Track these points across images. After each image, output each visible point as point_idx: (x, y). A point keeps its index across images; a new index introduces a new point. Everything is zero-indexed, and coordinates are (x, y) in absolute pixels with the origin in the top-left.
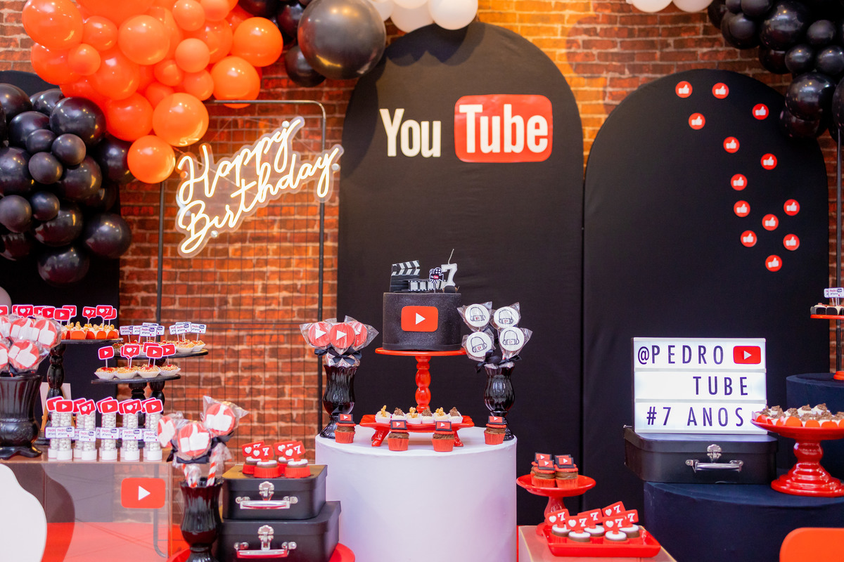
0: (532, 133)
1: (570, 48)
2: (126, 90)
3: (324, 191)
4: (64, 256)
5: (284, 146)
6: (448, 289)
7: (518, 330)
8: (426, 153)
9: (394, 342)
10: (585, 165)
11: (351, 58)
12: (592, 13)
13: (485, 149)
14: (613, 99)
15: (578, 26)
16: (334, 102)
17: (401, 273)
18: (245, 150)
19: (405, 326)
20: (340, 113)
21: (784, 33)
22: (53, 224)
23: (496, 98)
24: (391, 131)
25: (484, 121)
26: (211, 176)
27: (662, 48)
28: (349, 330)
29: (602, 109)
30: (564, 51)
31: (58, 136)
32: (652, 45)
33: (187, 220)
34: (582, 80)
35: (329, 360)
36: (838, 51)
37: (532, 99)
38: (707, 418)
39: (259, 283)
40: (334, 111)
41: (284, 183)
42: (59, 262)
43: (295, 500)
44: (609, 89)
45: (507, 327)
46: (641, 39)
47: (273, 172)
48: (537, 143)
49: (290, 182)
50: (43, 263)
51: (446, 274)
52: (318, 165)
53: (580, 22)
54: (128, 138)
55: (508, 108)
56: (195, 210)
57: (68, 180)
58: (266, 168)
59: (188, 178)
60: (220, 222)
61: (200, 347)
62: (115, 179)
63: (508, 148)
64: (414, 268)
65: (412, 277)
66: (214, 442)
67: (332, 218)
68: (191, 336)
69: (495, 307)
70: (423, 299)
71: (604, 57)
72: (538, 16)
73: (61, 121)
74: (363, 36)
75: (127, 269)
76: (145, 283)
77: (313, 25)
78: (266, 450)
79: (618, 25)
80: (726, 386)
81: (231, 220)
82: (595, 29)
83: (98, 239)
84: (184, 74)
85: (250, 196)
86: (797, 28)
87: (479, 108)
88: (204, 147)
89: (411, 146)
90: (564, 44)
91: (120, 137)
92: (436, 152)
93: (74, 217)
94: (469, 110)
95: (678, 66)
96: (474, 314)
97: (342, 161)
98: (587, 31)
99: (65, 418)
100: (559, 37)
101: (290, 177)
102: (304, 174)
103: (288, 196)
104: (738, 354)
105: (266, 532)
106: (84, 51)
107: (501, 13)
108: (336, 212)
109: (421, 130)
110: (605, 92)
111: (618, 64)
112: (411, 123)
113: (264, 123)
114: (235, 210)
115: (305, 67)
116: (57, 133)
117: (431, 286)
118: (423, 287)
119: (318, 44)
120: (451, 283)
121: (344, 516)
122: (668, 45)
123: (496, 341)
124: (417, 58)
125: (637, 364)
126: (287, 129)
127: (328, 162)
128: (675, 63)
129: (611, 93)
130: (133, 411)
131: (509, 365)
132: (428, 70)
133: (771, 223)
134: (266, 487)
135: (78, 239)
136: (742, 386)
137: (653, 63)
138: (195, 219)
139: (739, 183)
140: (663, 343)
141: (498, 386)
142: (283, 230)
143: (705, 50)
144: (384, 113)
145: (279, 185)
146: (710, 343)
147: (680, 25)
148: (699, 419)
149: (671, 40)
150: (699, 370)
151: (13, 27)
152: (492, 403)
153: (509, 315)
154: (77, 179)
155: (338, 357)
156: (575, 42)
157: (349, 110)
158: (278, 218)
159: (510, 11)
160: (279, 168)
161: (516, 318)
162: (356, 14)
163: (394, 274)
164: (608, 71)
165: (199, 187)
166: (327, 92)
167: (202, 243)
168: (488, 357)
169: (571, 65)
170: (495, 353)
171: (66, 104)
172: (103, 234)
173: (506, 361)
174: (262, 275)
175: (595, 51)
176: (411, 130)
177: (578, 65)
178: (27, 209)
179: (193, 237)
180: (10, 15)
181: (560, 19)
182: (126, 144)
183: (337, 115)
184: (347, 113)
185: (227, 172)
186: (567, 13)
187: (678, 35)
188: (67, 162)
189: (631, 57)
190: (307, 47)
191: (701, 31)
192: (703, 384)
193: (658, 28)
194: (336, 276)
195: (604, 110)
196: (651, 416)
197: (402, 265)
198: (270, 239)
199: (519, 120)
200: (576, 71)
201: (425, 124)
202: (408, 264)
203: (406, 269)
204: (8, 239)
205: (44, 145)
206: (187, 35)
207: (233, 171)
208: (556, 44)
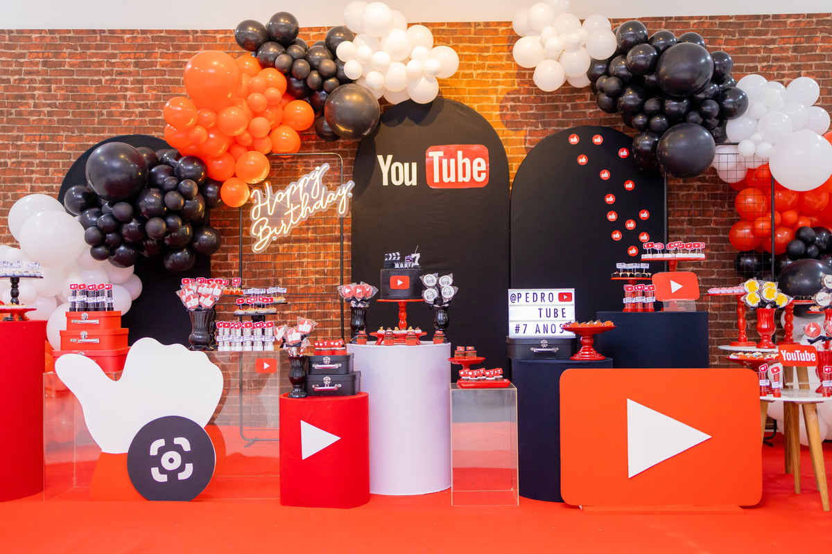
0: (476, 169)
1: (502, 111)
2: (221, 151)
3: (343, 210)
4: (179, 254)
5: (318, 181)
6: (415, 267)
7: (451, 288)
8: (408, 183)
9: (386, 295)
10: (511, 188)
11: (358, 127)
12: (516, 87)
13: (446, 180)
14: (531, 145)
15: (507, 96)
16: (347, 150)
17: (390, 259)
18: (292, 185)
19: (392, 287)
20: (351, 156)
21: (631, 106)
22: (176, 234)
23: (452, 147)
24: (385, 170)
25: (445, 162)
26: (272, 202)
27: (563, 110)
28: (363, 289)
29: (524, 151)
30: (498, 113)
31: (181, 181)
32: (557, 107)
33: (257, 231)
34: (510, 131)
35: (353, 304)
36: (662, 118)
37: (475, 147)
38: (546, 330)
39: (299, 270)
40: (347, 156)
41: (317, 206)
42: (177, 257)
43: (340, 365)
44: (528, 138)
45: (446, 286)
46: (549, 104)
47: (310, 198)
48: (479, 176)
49: (321, 205)
50: (168, 259)
51: (414, 259)
52: (338, 193)
53: (508, 94)
54: (221, 179)
55: (460, 153)
56: (262, 223)
57: (186, 207)
58: (306, 196)
59: (257, 204)
60: (278, 230)
61: (283, 300)
62: (212, 204)
63: (461, 179)
64: (397, 256)
65: (396, 261)
66: (303, 338)
67: (348, 226)
68: (279, 294)
69: (440, 276)
70: (402, 272)
71: (525, 116)
72: (480, 90)
73: (182, 171)
74: (366, 113)
75: (213, 262)
76: (224, 271)
77: (334, 106)
78: (326, 343)
79: (534, 95)
80: (555, 313)
81: (285, 230)
82: (519, 97)
83: (202, 242)
84: (254, 138)
85: (297, 213)
86: (637, 103)
87: (441, 154)
88: (267, 184)
89: (398, 179)
90: (498, 109)
91: (215, 178)
92: (414, 182)
93: (188, 229)
94: (435, 155)
95: (574, 122)
96: (429, 279)
97: (353, 191)
98: (513, 100)
99: (227, 330)
100: (495, 104)
101: (321, 202)
102: (330, 200)
103: (319, 213)
104: (561, 297)
105: (327, 379)
106: (199, 130)
107: (456, 89)
108: (350, 222)
109: (404, 168)
110: (525, 140)
111: (534, 121)
112: (398, 164)
113: (302, 163)
114: (287, 223)
115: (329, 129)
116: (180, 180)
117: (406, 266)
118: (402, 266)
119: (338, 118)
120: (416, 263)
121: (363, 378)
122: (567, 108)
123: (440, 294)
124: (400, 122)
125: (510, 303)
126: (319, 171)
127: (345, 191)
128: (572, 120)
129: (529, 140)
130: (260, 327)
131: (447, 305)
132: (408, 129)
133: (631, 225)
134: (327, 359)
135: (189, 244)
136: (563, 313)
137: (557, 119)
138: (262, 229)
139: (610, 199)
140: (523, 292)
141: (441, 317)
142: (314, 235)
143: (591, 111)
144: (380, 158)
145: (315, 207)
146: (547, 292)
147: (575, 94)
148: (542, 330)
149: (569, 105)
150: (541, 305)
151: (133, 104)
152: (437, 325)
153: (447, 280)
154: (191, 206)
155: (357, 303)
156: (505, 106)
157: (357, 154)
158: (311, 227)
159: (462, 87)
160: (314, 196)
161: (451, 281)
162: (361, 99)
163: (386, 259)
164: (527, 126)
165: (264, 209)
166: (342, 143)
167: (267, 243)
168: (435, 301)
169: (503, 122)
170: (439, 299)
171: (184, 160)
172: (204, 240)
173: (445, 303)
174: (301, 264)
175: (519, 113)
176: (397, 168)
177: (507, 122)
178: (164, 226)
179: (261, 240)
180: (131, 96)
181: (496, 91)
182: (220, 184)
183: (349, 158)
184: (356, 157)
185: (281, 199)
186: (500, 87)
187: (574, 101)
188: (187, 196)
189: (543, 116)
190: (331, 119)
191: (589, 98)
192: (544, 312)
193: (560, 97)
194: (350, 264)
195: (525, 152)
196: (517, 329)
197: (390, 255)
198: (307, 240)
199: (467, 161)
200: (506, 126)
201: (407, 165)
202: (394, 254)
203: (393, 257)
204: (146, 243)
205: (173, 186)
206: (256, 114)
207: (285, 198)
208: (493, 108)
